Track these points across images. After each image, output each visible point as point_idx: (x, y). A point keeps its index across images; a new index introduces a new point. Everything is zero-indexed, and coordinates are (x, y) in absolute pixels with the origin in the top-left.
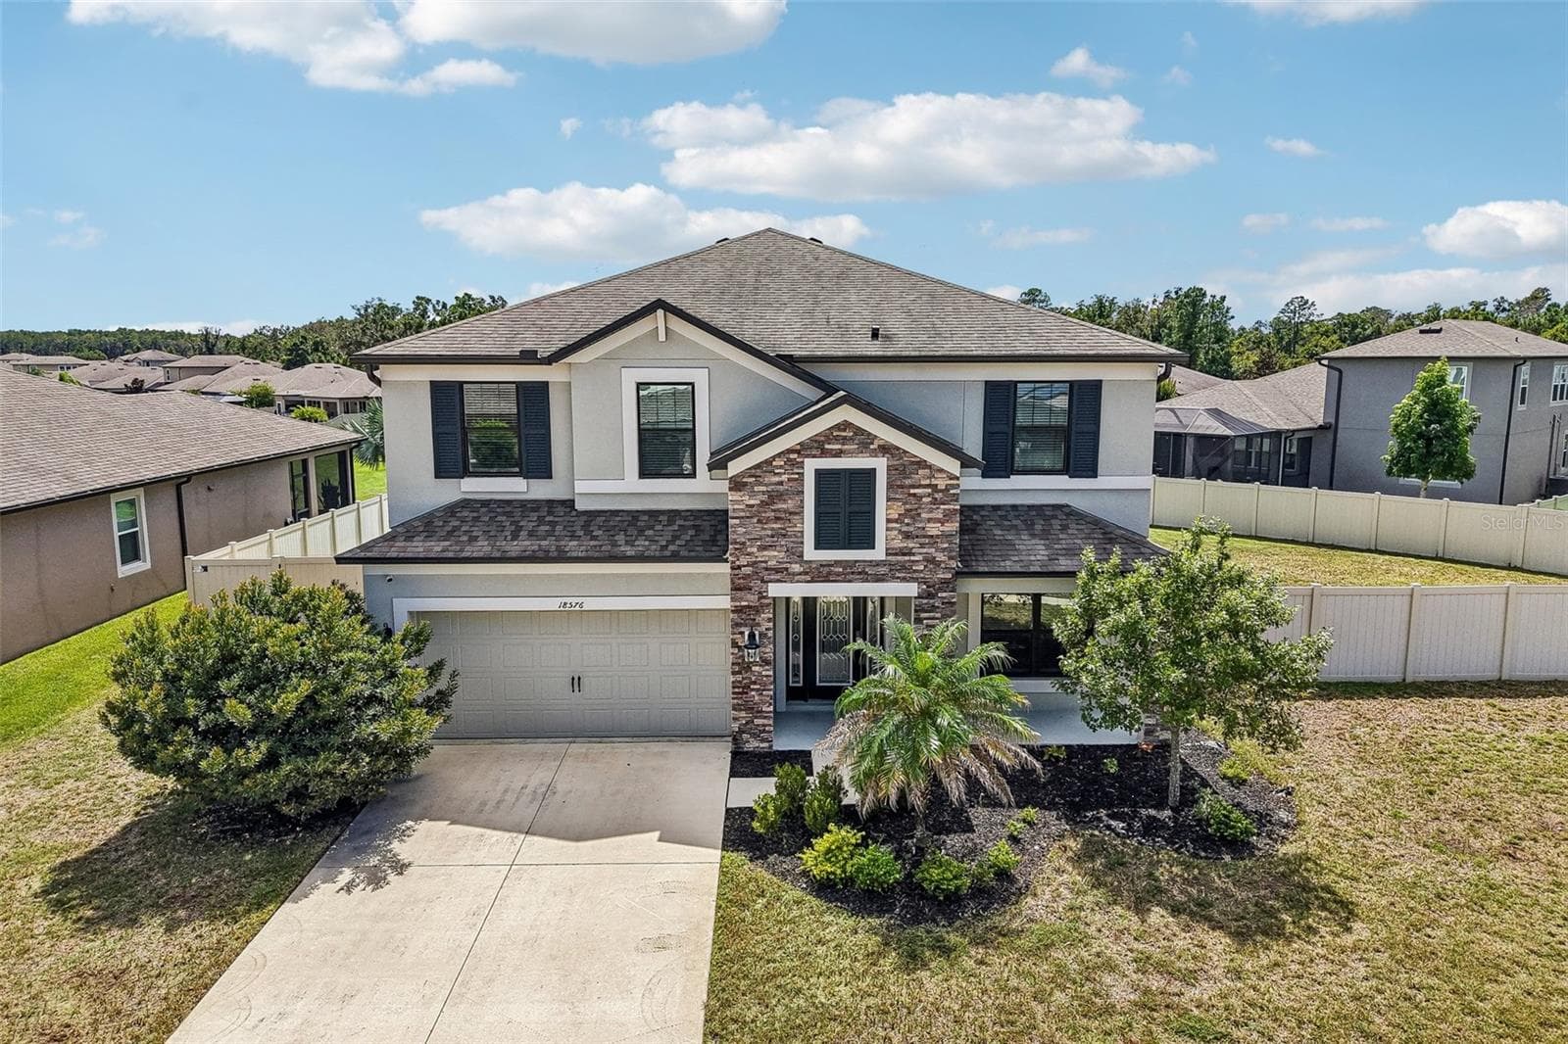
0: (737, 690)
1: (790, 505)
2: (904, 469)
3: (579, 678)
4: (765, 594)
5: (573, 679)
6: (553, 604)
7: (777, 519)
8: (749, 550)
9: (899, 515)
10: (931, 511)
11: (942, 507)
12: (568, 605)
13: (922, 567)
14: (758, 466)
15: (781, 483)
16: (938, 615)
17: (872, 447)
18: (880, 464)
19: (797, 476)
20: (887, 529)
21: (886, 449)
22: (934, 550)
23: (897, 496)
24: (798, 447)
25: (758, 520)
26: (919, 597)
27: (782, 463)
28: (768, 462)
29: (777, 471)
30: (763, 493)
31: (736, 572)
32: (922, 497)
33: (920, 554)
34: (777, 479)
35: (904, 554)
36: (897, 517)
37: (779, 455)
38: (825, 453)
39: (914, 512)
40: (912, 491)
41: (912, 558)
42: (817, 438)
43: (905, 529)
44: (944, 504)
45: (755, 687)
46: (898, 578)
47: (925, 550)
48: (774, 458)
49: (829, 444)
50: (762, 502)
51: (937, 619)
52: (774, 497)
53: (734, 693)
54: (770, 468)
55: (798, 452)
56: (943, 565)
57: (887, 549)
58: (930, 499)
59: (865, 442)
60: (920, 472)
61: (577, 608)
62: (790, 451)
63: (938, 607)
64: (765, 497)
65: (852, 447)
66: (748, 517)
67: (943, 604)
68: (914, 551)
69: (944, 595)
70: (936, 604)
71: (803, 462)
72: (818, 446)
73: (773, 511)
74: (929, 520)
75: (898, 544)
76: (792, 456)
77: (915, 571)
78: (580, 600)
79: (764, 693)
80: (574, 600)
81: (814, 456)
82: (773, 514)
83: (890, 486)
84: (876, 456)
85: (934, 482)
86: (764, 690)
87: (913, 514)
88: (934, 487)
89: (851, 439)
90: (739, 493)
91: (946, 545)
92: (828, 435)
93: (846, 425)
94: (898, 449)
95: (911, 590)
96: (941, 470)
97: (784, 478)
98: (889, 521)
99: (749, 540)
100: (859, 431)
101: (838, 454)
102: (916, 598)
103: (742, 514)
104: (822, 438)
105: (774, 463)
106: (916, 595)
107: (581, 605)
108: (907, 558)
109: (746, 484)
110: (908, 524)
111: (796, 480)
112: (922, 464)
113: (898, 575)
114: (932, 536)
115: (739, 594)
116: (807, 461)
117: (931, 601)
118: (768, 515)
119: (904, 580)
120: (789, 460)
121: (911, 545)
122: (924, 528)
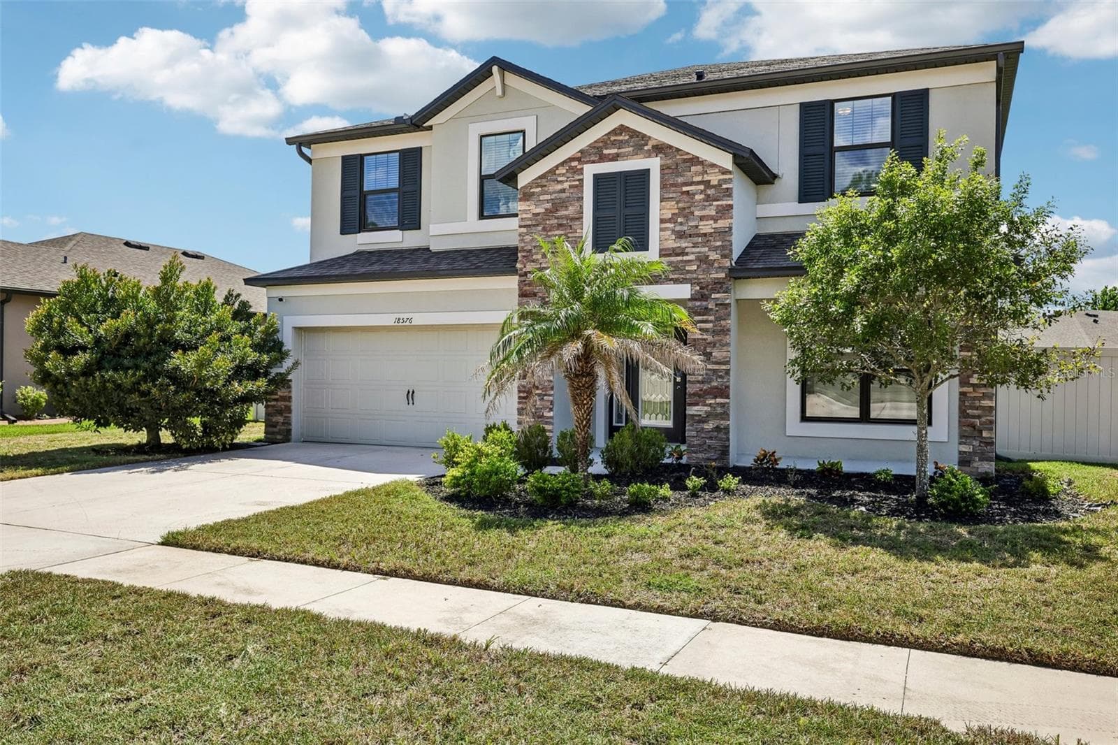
0: (522, 395)
1: (571, 211)
2: (678, 164)
3: (413, 392)
4: (547, 300)
5: (409, 392)
6: (388, 320)
7: (560, 226)
8: (534, 257)
9: (673, 214)
10: (704, 208)
11: (715, 203)
12: (401, 321)
13: (695, 267)
14: (543, 177)
15: (563, 191)
16: (711, 318)
17: (646, 148)
18: (654, 164)
19: (577, 183)
20: (661, 230)
21: (660, 149)
22: (707, 249)
23: (671, 196)
24: (579, 155)
25: (544, 228)
26: (693, 299)
27: (565, 171)
28: (552, 171)
29: (559, 179)
30: (548, 201)
31: (523, 279)
32: (694, 194)
33: (693, 253)
34: (559, 187)
35: (677, 255)
36: (670, 216)
37: (562, 164)
38: (603, 158)
39: (687, 211)
40: (685, 189)
41: (685, 258)
42: (597, 145)
43: (678, 228)
44: (718, 200)
45: (537, 392)
46: (671, 279)
47: (698, 250)
48: (557, 167)
49: (606, 149)
50: (546, 209)
51: (711, 322)
52: (557, 205)
53: (520, 398)
54: (554, 177)
55: (579, 160)
56: (716, 265)
57: (661, 250)
58: (702, 196)
59: (639, 142)
60: (693, 169)
61: (408, 323)
62: (571, 159)
63: (712, 309)
64: (549, 206)
65: (627, 150)
66: (534, 225)
67: (716, 305)
68: (687, 250)
69: (718, 296)
70: (710, 307)
71: (582, 169)
72: (597, 152)
73: (557, 218)
74: (702, 218)
75: (671, 244)
76: (574, 164)
77: (689, 272)
78: (409, 316)
79: (545, 398)
80: (405, 316)
81: (594, 162)
82: (556, 221)
83: (664, 186)
84: (649, 157)
85: (706, 178)
86: (546, 395)
87: (685, 213)
88: (707, 184)
89: (627, 141)
90: (528, 203)
91: (719, 243)
92: (605, 141)
93: (622, 129)
94: (670, 147)
95: (685, 291)
96: (713, 165)
97: (566, 185)
98: (662, 221)
99: (535, 247)
100: (634, 134)
101: (615, 158)
102: (689, 299)
103: (529, 223)
104: (601, 144)
105: (557, 172)
106: (689, 297)
107: (411, 321)
108: (679, 258)
109: (533, 194)
110: (681, 224)
111: (576, 186)
112: (695, 161)
113: (671, 276)
114: (705, 235)
115: (525, 300)
116: (586, 167)
117: (704, 303)
118: (551, 222)
119: (676, 281)
120: (571, 168)
121: (684, 245)
122: (697, 227)
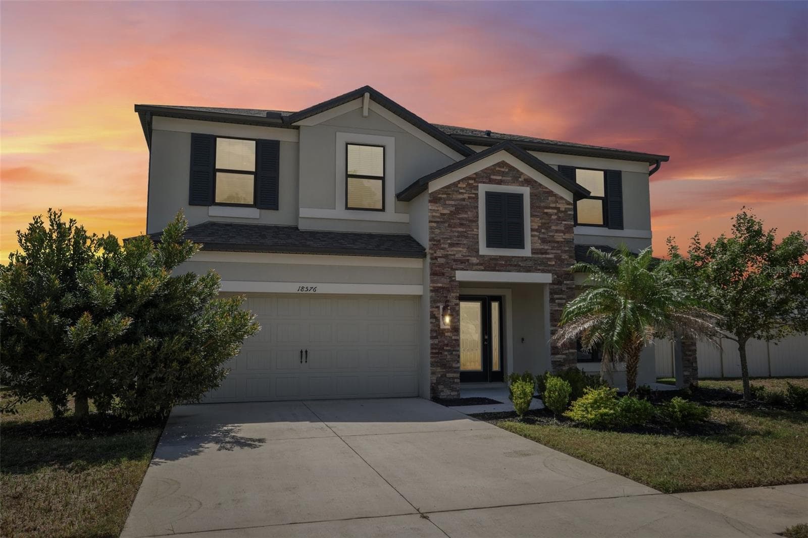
0: (434, 351)
1: (470, 215)
2: (540, 194)
3: (306, 352)
4: (453, 278)
5: (302, 352)
6: (292, 288)
7: (461, 225)
8: (442, 245)
9: (538, 226)
10: (557, 225)
11: (563, 222)
12: (305, 289)
13: (554, 263)
14: (448, 187)
15: (464, 200)
16: (564, 297)
17: (520, 180)
18: (526, 191)
19: (474, 196)
20: (532, 236)
21: (529, 182)
22: (560, 251)
23: (536, 214)
24: (475, 176)
25: (449, 225)
26: (553, 284)
27: (465, 186)
28: (455, 184)
29: (461, 191)
30: (452, 206)
31: (434, 261)
32: (551, 215)
33: (552, 253)
34: (461, 197)
35: (542, 254)
36: (537, 228)
37: (462, 180)
38: (491, 181)
39: (547, 225)
40: (546, 211)
41: (547, 256)
42: (485, 171)
43: (541, 236)
44: (565, 221)
45: (447, 348)
46: (539, 270)
47: (554, 251)
48: (459, 182)
49: (494, 175)
50: (451, 212)
51: (564, 299)
52: (459, 209)
53: (432, 353)
54: (456, 189)
55: (474, 179)
56: (566, 262)
57: (532, 249)
58: (556, 217)
59: (516, 176)
60: (550, 198)
61: (312, 292)
62: (469, 178)
63: (564, 291)
64: (453, 209)
65: (508, 178)
66: (442, 222)
67: (567, 288)
68: (548, 251)
69: (568, 282)
70: (563, 289)
71: (478, 186)
72: (486, 176)
73: (459, 219)
74: (557, 231)
75: (538, 246)
76: (471, 182)
77: (550, 265)
78: (314, 285)
79: (454, 353)
80: (309, 285)
81: (484, 183)
82: (458, 221)
83: (532, 206)
84: (523, 186)
85: (558, 206)
86: (454, 351)
87: (545, 226)
88: (558, 209)
89: (507, 173)
90: (437, 205)
91: (567, 249)
92: (491, 170)
93: (503, 164)
94: (536, 182)
95: (546, 278)
96: (562, 198)
97: (466, 196)
98: (532, 230)
99: (443, 238)
100: (512, 168)
101: (500, 182)
102: (550, 284)
103: (438, 220)
104: (489, 171)
105: (459, 185)
106: (551, 282)
107: (315, 289)
108: (544, 256)
109: (441, 198)
110: (544, 233)
111: (473, 198)
112: (550, 193)
113: (539, 268)
114: (558, 242)
115: (436, 278)
116: (481, 186)
117: (560, 287)
118: (455, 221)
119: (543, 271)
120: (469, 184)
121: (546, 247)
122: (553, 236)
